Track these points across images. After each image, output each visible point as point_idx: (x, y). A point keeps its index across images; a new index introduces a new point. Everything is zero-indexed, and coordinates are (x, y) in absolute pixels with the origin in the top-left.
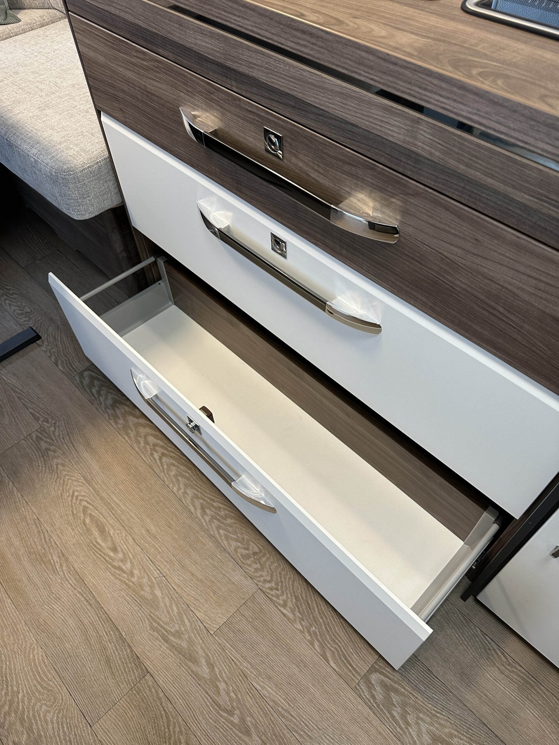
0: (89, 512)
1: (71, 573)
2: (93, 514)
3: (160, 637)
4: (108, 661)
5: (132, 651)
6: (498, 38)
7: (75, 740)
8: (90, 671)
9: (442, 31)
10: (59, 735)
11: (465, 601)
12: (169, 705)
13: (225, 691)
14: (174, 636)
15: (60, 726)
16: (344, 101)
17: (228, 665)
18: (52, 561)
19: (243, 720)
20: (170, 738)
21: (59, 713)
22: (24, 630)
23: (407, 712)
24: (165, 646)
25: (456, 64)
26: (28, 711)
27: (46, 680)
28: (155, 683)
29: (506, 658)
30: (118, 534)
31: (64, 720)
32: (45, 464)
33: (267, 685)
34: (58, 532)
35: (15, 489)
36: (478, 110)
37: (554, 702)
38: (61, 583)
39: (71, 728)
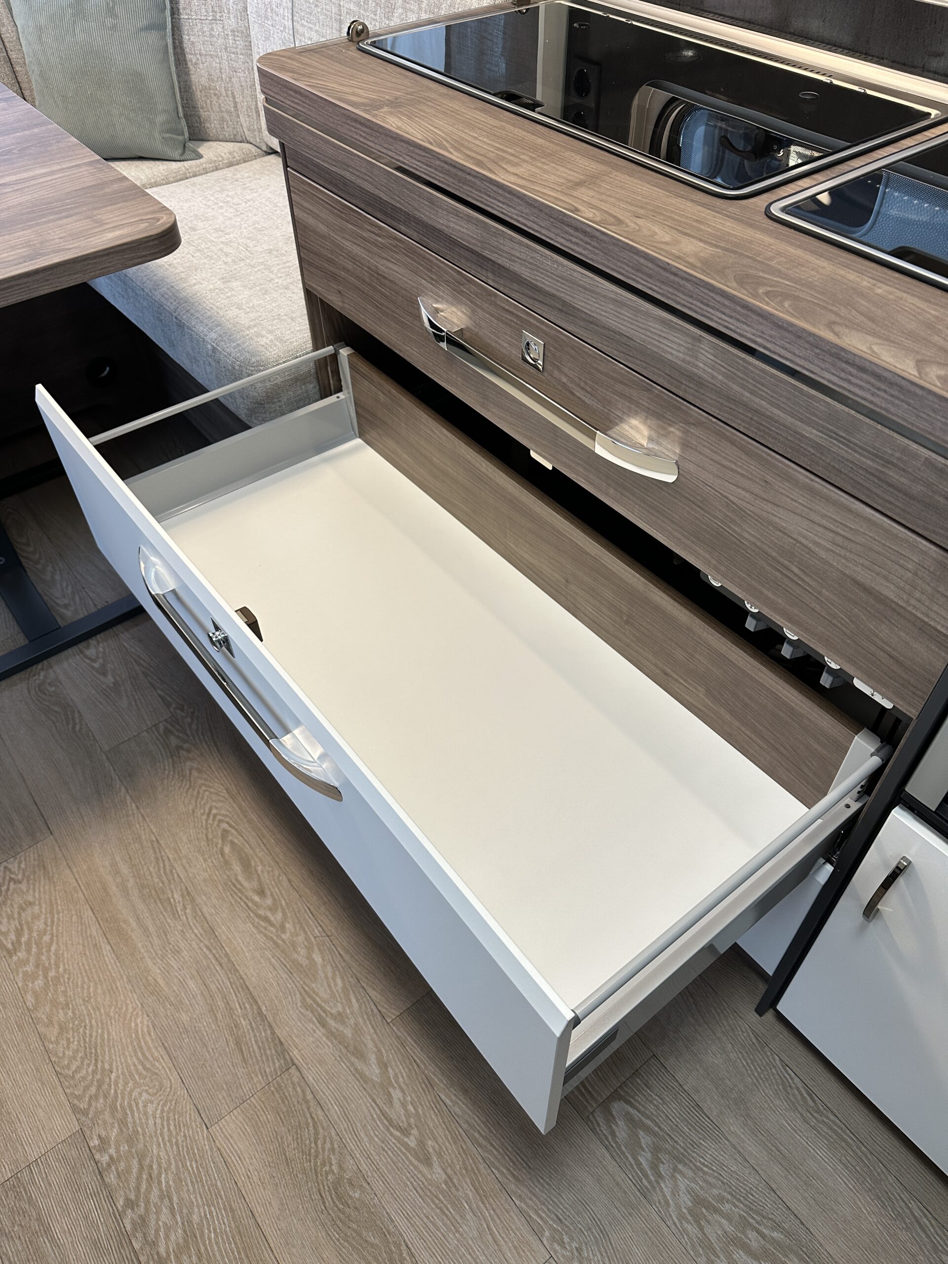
0: (230, 838)
1: (198, 918)
2: (236, 840)
3: (314, 1019)
4: (238, 1043)
5: (273, 1033)
6: (799, 252)
7: (184, 1144)
8: (212, 1054)
9: (735, 240)
10: (162, 1134)
11: (761, 1015)
12: (320, 1112)
13: (400, 1102)
14: (335, 1020)
15: (165, 1123)
16: (618, 309)
17: (408, 1067)
18: (172, 900)
19: (421, 1143)
20: (316, 1157)
21: (164, 1105)
22: (126, 988)
23: (660, 1159)
24: (320, 1032)
25: (742, 281)
26: (123, 1098)
27: (151, 1059)
28: (303, 1080)
29: (814, 1101)
30: (268, 873)
31: (171, 1115)
32: (174, 767)
33: (461, 1100)
34: (184, 861)
35: (128, 797)
36: (763, 333)
37: (879, 1170)
38: (183, 931)
39: (180, 1127)
